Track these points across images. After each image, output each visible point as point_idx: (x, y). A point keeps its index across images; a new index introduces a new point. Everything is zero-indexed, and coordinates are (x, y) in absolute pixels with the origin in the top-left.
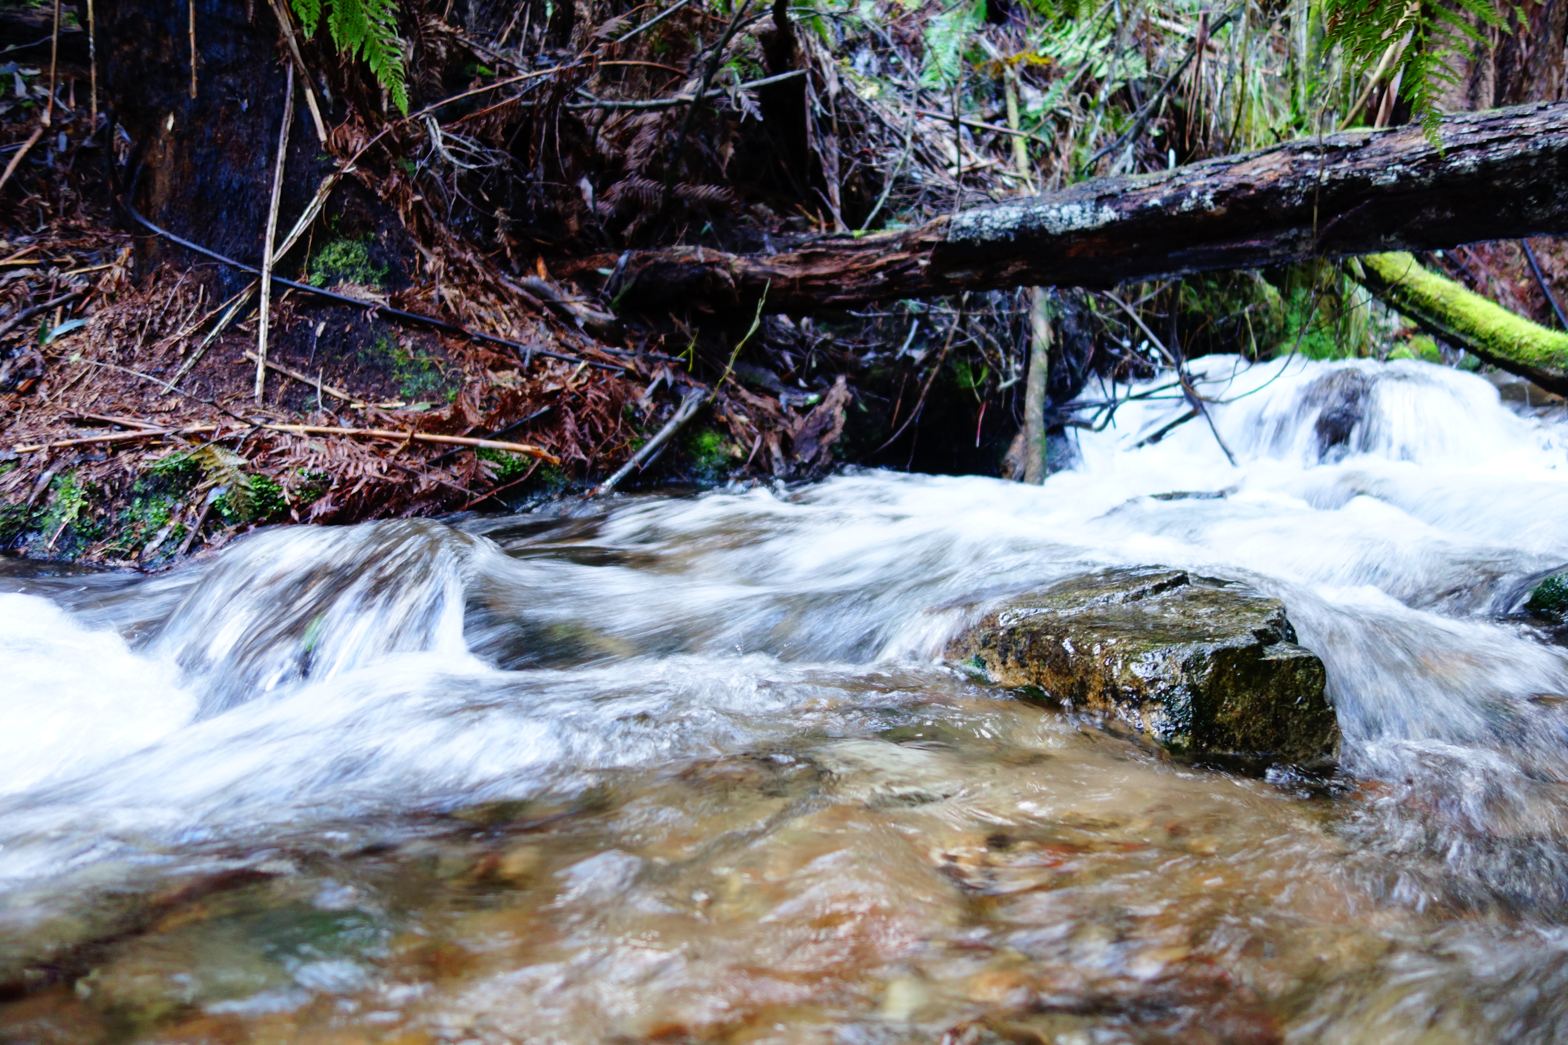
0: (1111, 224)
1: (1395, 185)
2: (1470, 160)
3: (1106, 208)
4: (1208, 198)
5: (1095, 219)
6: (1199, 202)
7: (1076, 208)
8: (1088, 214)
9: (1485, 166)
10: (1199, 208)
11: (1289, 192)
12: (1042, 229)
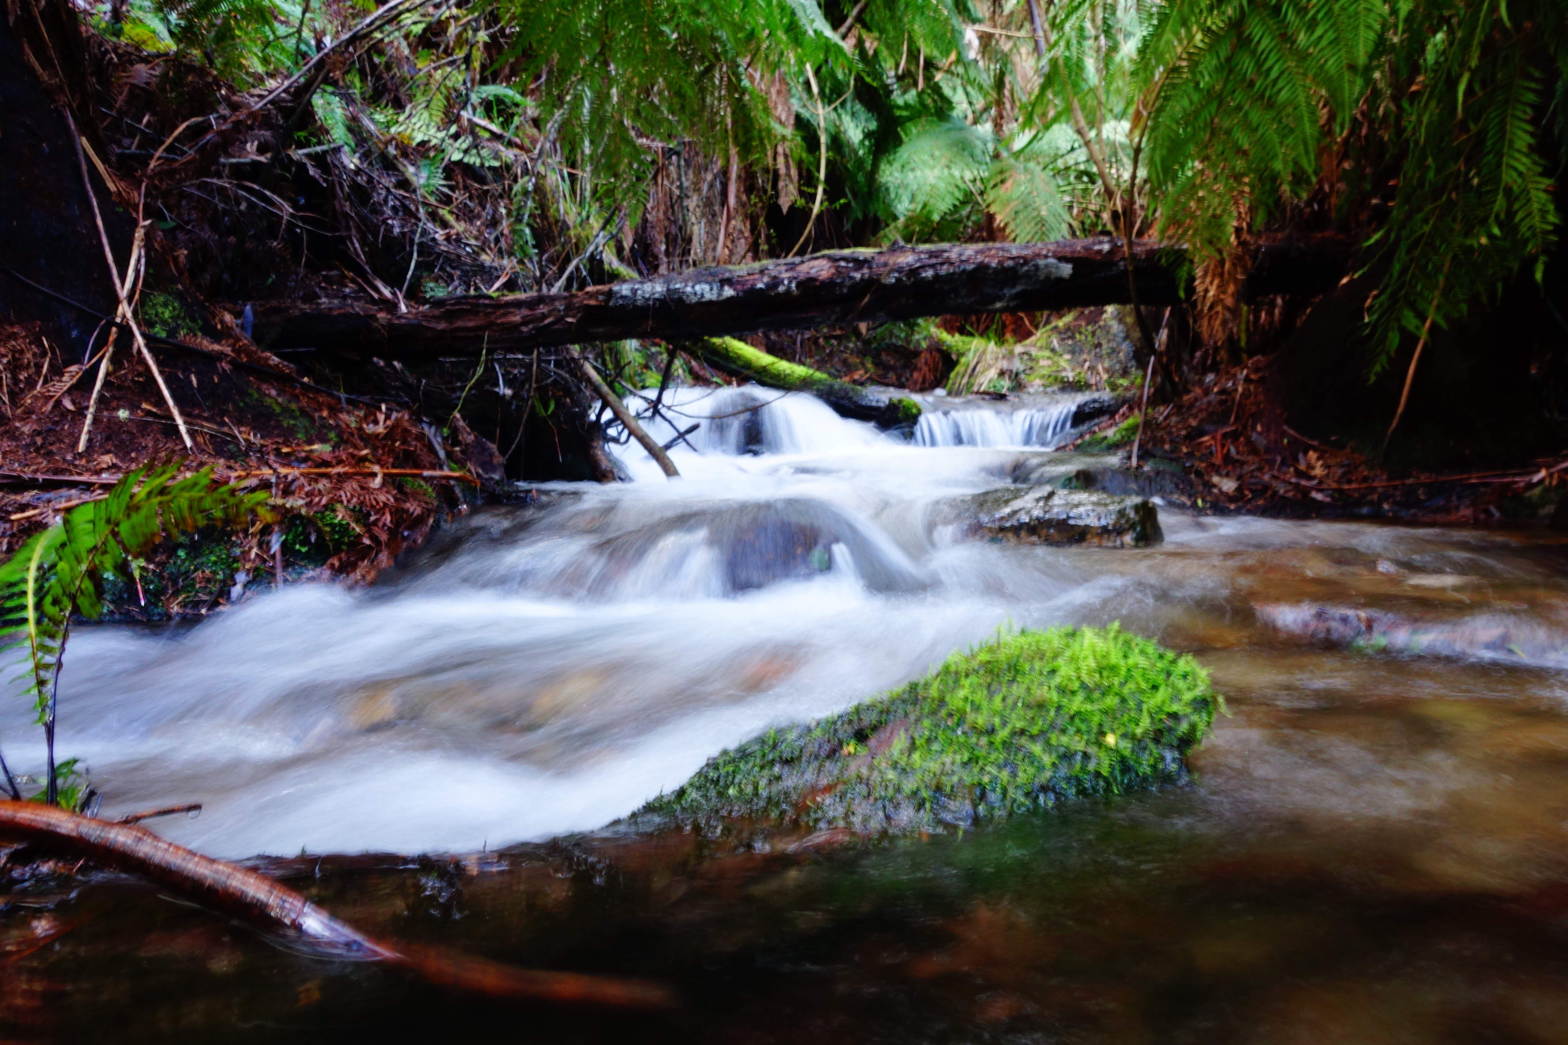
0: (731, 299)
1: (893, 285)
2: (929, 273)
3: (726, 288)
4: (793, 285)
5: (719, 294)
6: (789, 287)
7: (707, 287)
8: (715, 291)
9: (937, 277)
10: (788, 291)
11: (841, 285)
12: (680, 301)
